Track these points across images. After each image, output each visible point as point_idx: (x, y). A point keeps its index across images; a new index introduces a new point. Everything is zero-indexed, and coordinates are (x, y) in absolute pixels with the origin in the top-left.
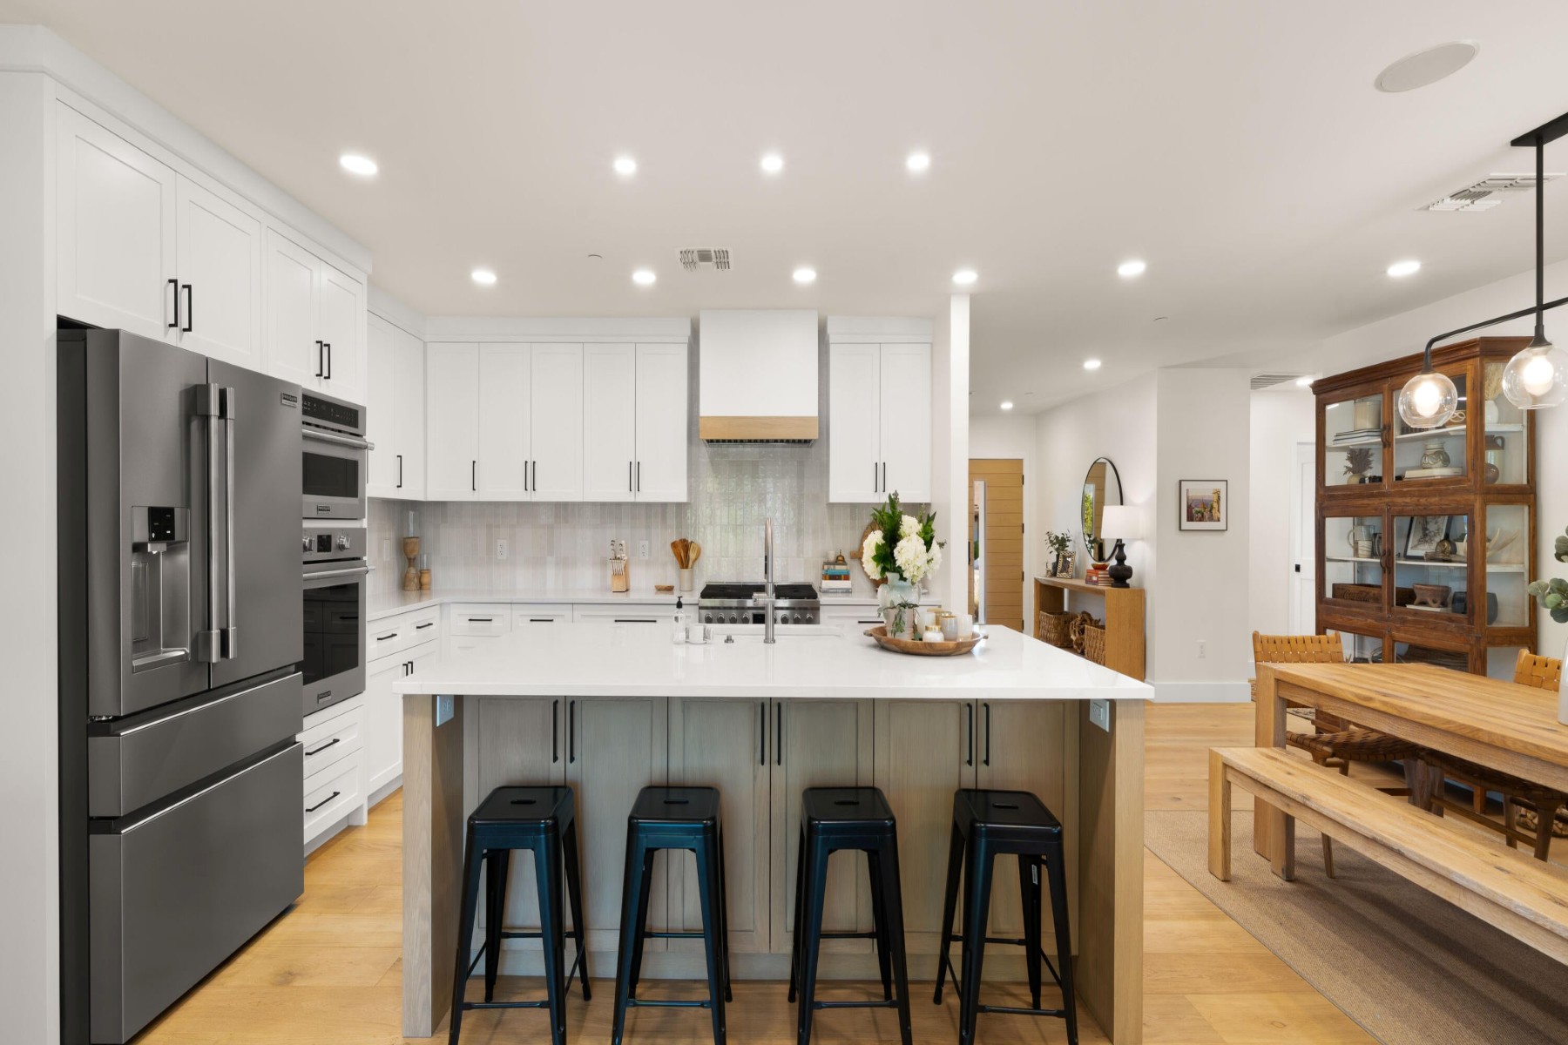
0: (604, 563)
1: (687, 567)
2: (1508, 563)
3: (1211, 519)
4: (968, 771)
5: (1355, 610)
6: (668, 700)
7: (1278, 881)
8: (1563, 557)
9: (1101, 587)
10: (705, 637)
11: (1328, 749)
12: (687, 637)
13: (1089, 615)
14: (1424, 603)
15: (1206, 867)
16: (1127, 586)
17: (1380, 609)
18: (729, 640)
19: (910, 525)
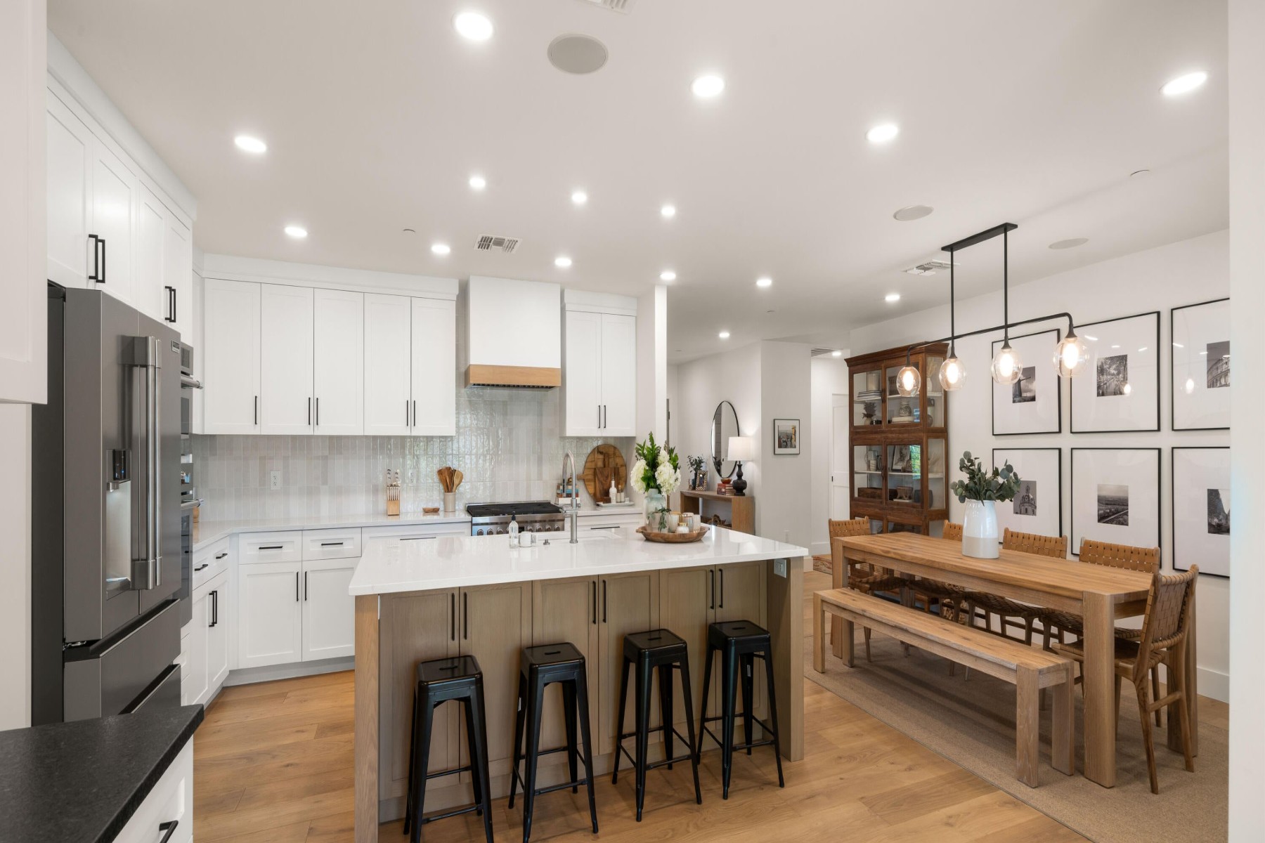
0: (376, 490)
1: (451, 491)
2: (937, 472)
3: (791, 447)
4: (711, 612)
5: (869, 504)
6: (532, 583)
7: (846, 669)
8: (963, 469)
9: (728, 496)
10: (532, 542)
11: (867, 586)
12: (519, 542)
13: (718, 517)
14: (901, 498)
15: (812, 668)
16: (744, 495)
17: (881, 502)
18: (546, 542)
19: (663, 456)
